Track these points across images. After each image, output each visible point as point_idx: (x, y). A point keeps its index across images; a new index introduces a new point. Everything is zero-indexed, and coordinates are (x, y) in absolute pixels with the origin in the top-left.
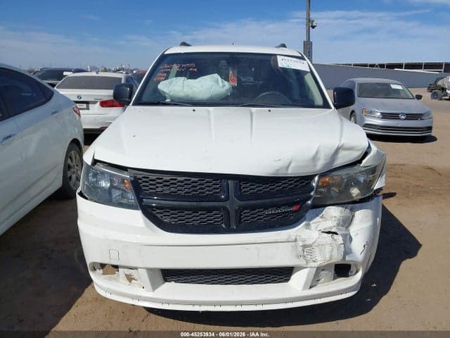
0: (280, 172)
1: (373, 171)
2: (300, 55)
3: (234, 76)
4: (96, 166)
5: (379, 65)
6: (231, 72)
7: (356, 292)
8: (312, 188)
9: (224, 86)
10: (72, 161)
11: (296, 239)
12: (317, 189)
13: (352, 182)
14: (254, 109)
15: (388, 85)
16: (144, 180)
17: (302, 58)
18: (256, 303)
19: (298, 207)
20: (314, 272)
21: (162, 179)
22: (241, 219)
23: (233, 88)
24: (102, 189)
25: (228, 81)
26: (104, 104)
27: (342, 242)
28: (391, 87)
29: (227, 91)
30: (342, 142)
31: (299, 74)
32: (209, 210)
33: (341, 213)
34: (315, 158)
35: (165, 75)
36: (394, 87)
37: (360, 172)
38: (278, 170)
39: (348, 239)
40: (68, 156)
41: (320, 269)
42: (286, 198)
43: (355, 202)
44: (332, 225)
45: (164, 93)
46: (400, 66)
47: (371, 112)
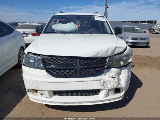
0: (95, 56)
1: (128, 56)
2: (103, 16)
3: (79, 23)
4: (29, 54)
5: (131, 21)
6: (78, 22)
7: (122, 98)
8: (106, 62)
9: (75, 26)
10: (21, 54)
11: (101, 79)
12: (108, 62)
13: (121, 59)
14: (86, 35)
15: (134, 28)
16: (46, 59)
17: (103, 17)
18: (87, 102)
19: (102, 68)
20: (107, 91)
21: (53, 58)
22: (81, 73)
23: (79, 27)
24: (31, 62)
25: (77, 25)
26: (33, 34)
27: (117, 81)
28: (135, 29)
29: (76, 28)
30: (117, 45)
31: (102, 23)
32: (70, 69)
33: (117, 71)
34: (107, 51)
35: (54, 23)
36: (136, 28)
37: (124, 56)
38: (94, 55)
39: (119, 80)
40: (20, 53)
41: (109, 90)
42: (97, 65)
43: (122, 67)
44: (114, 75)
45: (54, 29)
46: (138, 22)
47: (128, 37)
